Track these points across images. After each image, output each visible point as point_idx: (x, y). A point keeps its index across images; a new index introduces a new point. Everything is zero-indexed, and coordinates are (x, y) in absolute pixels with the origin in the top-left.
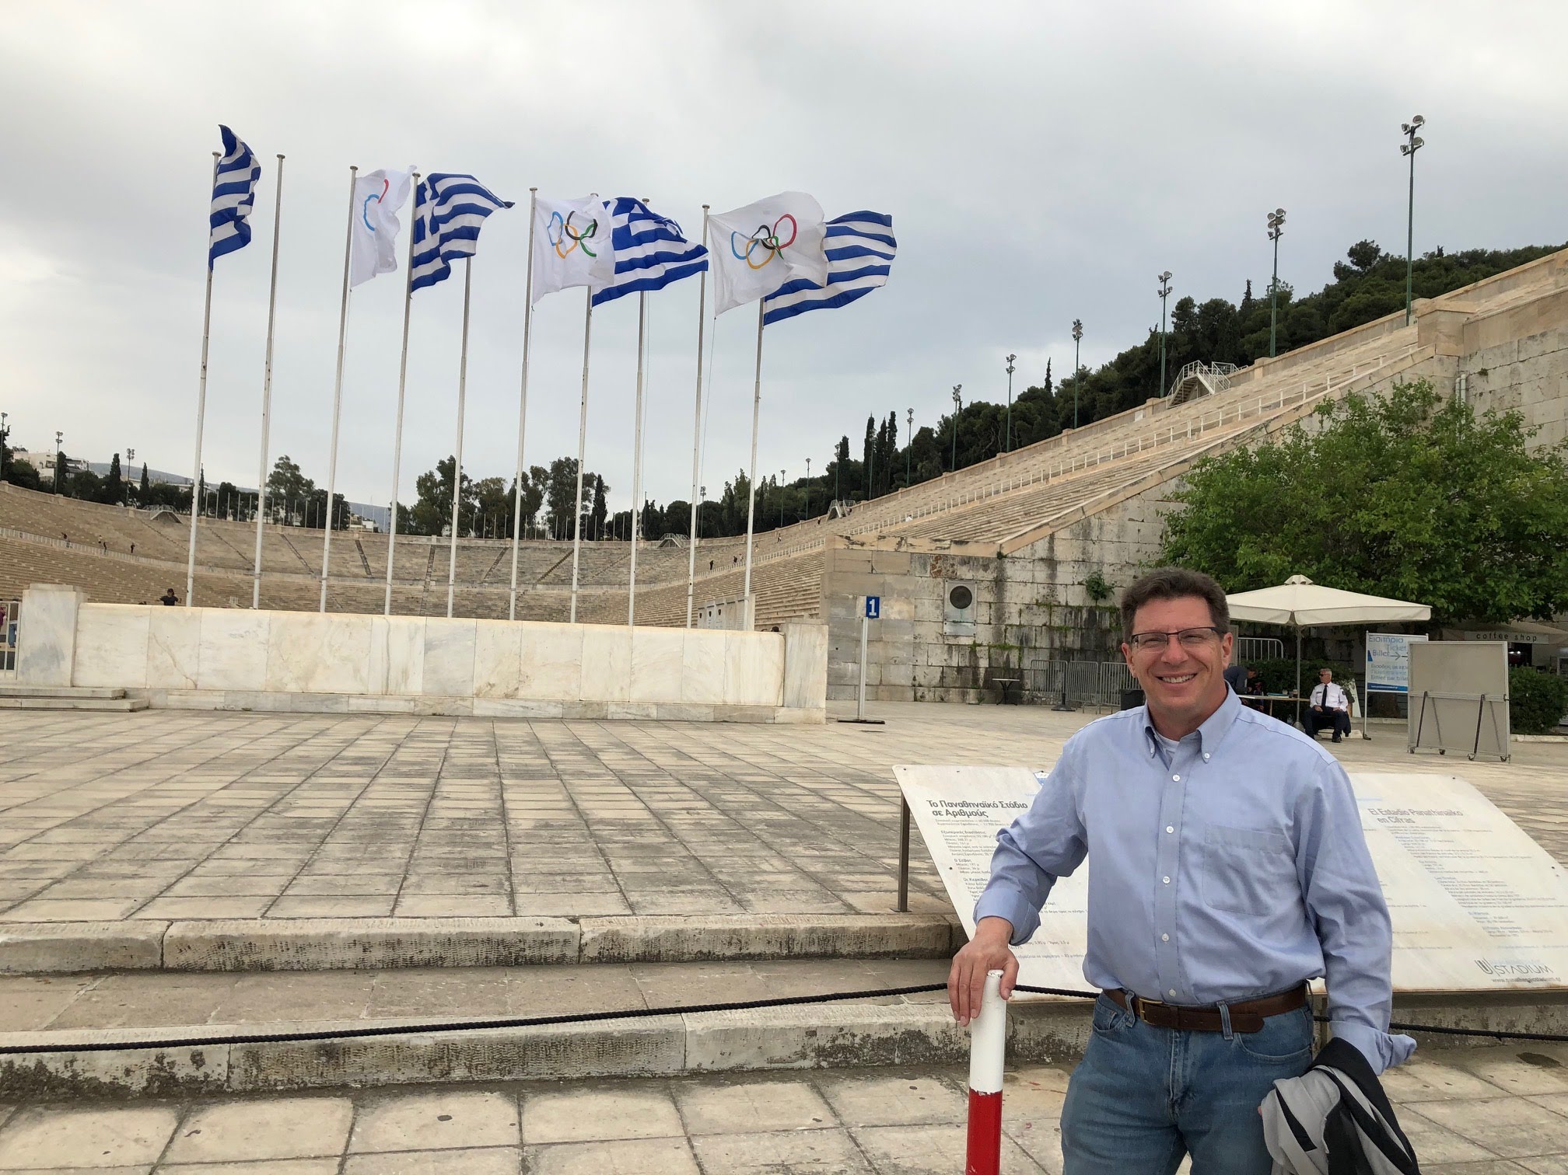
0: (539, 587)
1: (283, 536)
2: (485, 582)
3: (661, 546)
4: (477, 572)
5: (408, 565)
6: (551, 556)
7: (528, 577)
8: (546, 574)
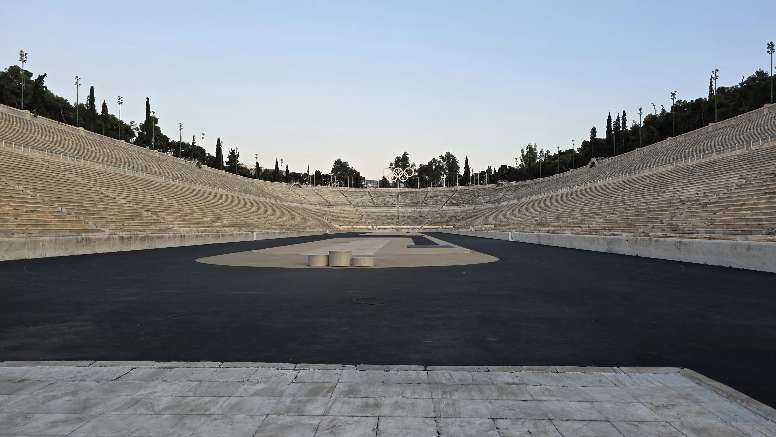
0: (444, 207)
1: (340, 191)
2: (421, 206)
3: (497, 186)
4: (418, 202)
5: (389, 200)
6: (447, 194)
7: (440, 203)
8: (446, 202)
